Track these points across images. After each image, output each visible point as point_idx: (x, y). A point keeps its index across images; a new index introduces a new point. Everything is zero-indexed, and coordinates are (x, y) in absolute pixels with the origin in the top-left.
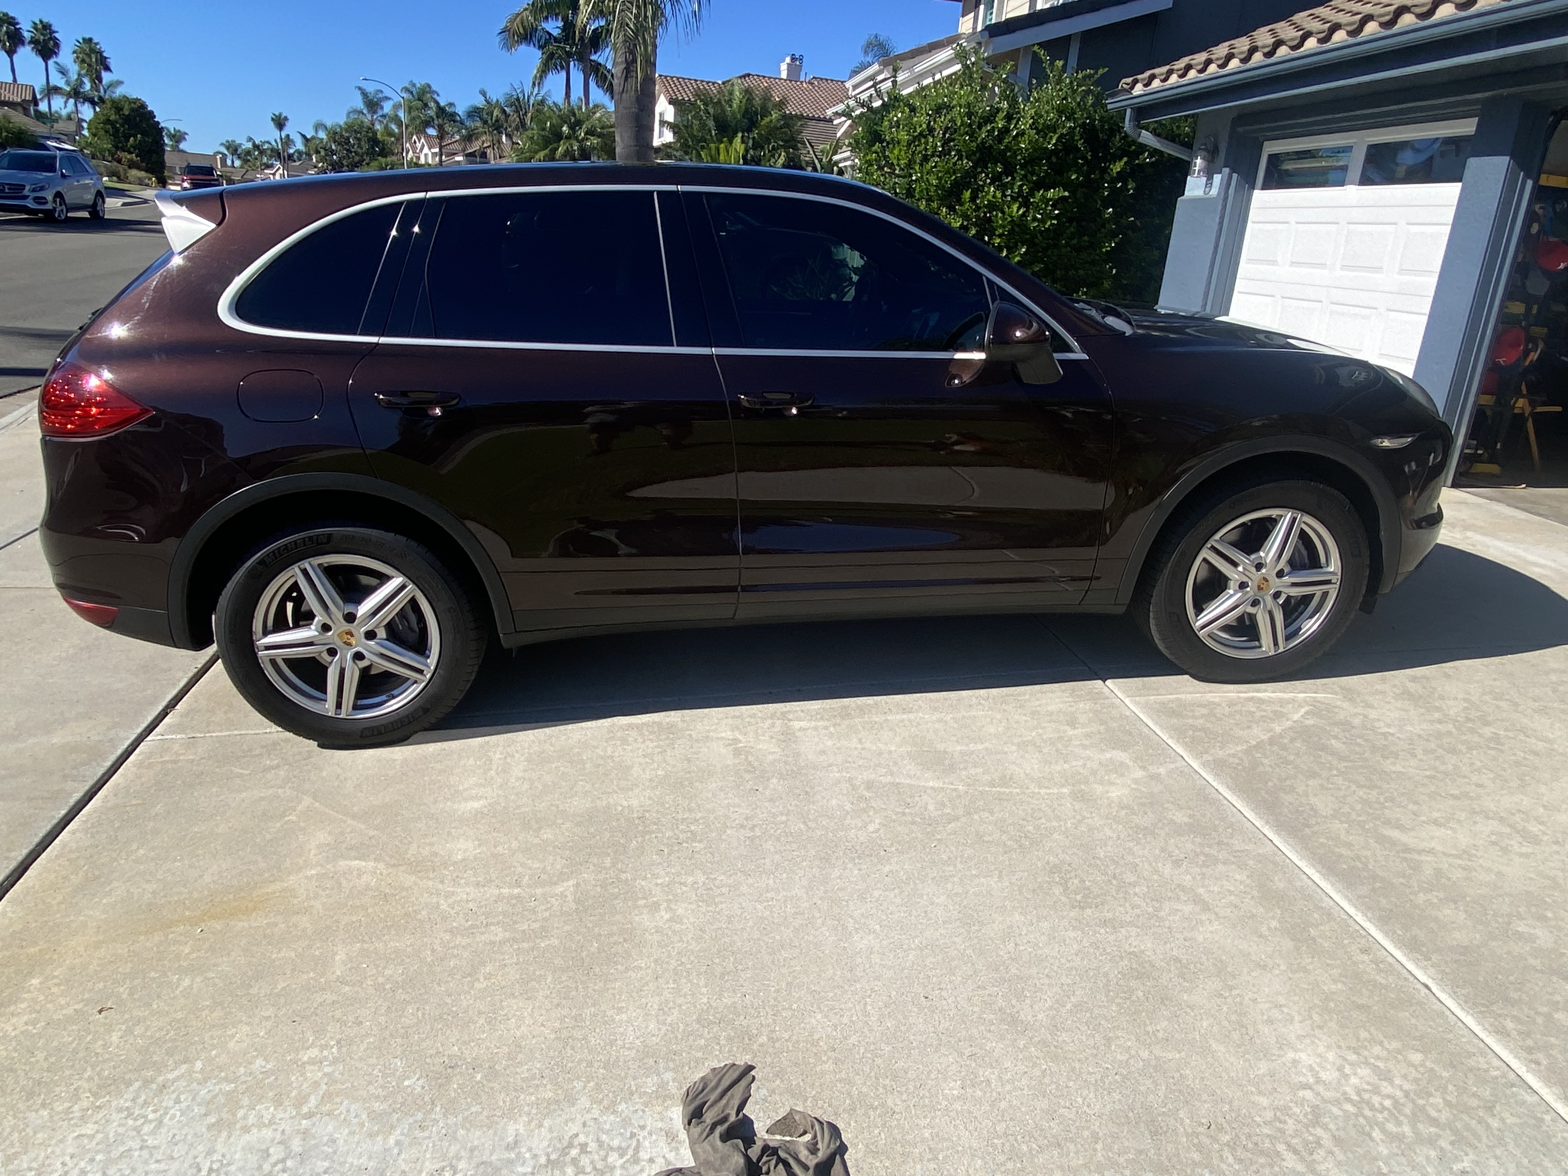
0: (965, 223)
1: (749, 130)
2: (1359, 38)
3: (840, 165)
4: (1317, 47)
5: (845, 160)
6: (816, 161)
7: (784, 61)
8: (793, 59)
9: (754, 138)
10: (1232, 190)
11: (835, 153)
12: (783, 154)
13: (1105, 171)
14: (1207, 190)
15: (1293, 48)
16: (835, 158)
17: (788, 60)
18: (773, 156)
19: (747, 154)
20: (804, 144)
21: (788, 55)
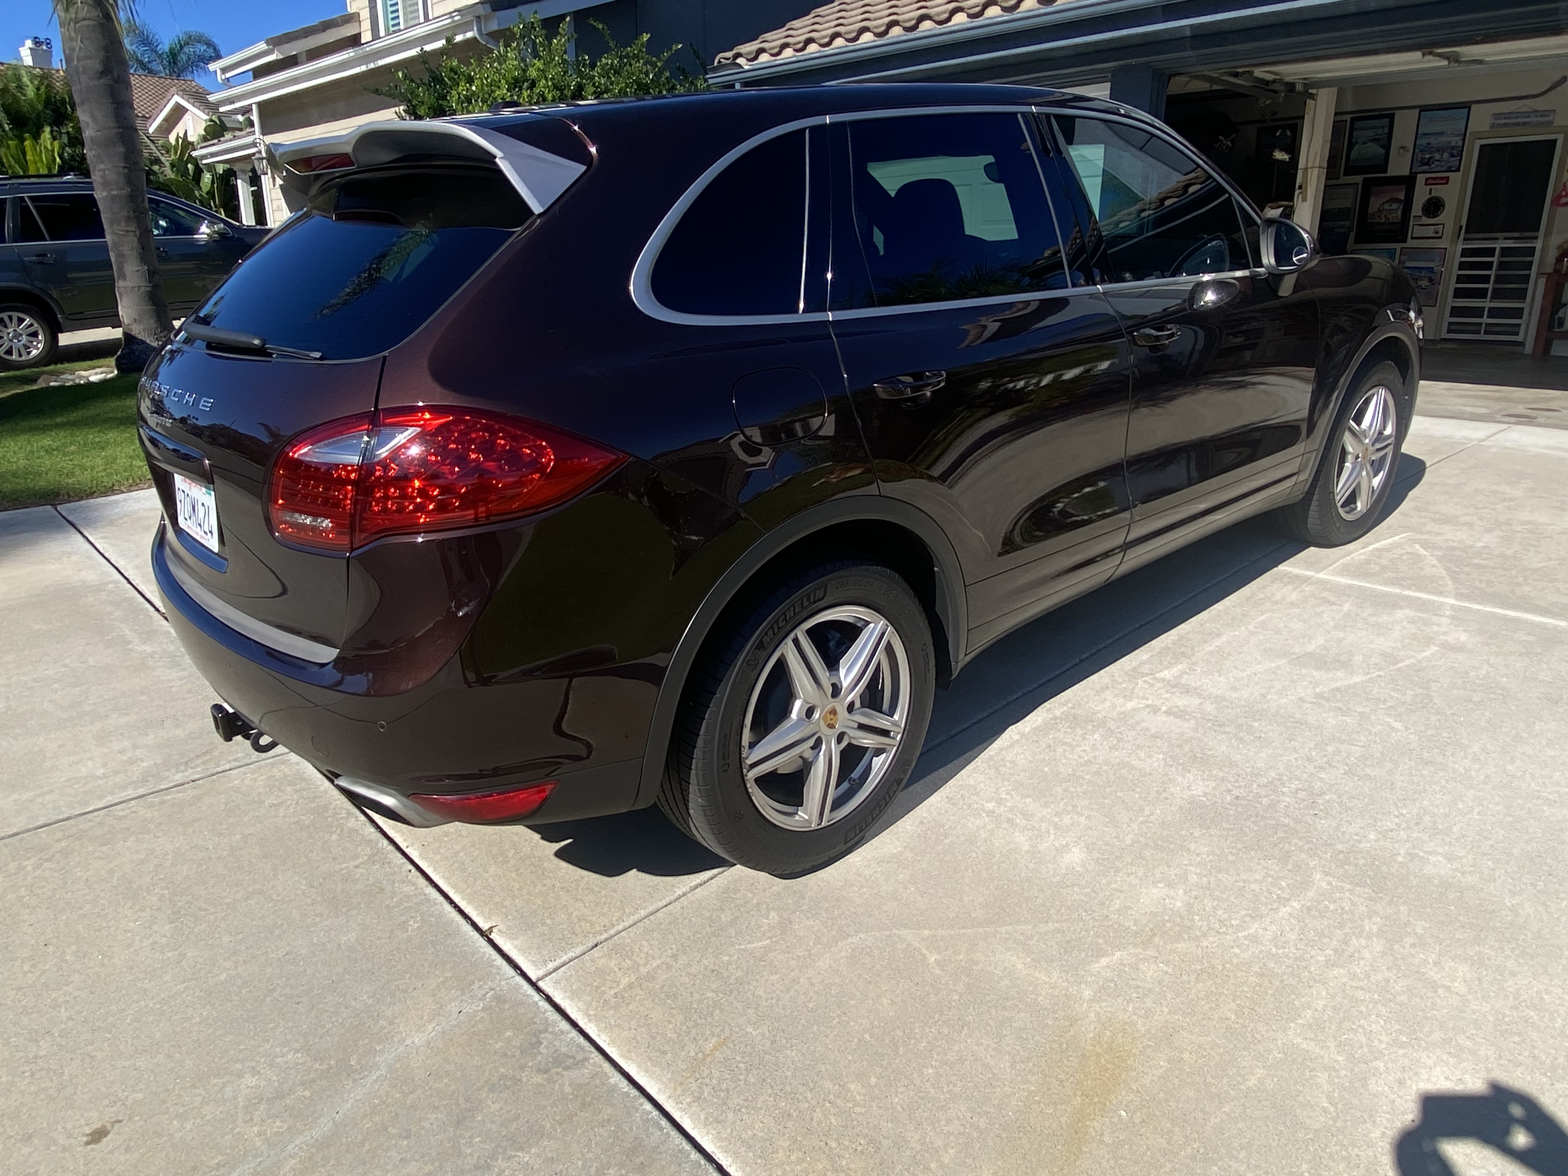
2: (1016, 15)
4: (968, 23)
7: (23, 45)
8: (37, 42)
9: (68, 133)
15: (908, 30)
17: (29, 43)
19: (63, 153)
21: (28, 38)
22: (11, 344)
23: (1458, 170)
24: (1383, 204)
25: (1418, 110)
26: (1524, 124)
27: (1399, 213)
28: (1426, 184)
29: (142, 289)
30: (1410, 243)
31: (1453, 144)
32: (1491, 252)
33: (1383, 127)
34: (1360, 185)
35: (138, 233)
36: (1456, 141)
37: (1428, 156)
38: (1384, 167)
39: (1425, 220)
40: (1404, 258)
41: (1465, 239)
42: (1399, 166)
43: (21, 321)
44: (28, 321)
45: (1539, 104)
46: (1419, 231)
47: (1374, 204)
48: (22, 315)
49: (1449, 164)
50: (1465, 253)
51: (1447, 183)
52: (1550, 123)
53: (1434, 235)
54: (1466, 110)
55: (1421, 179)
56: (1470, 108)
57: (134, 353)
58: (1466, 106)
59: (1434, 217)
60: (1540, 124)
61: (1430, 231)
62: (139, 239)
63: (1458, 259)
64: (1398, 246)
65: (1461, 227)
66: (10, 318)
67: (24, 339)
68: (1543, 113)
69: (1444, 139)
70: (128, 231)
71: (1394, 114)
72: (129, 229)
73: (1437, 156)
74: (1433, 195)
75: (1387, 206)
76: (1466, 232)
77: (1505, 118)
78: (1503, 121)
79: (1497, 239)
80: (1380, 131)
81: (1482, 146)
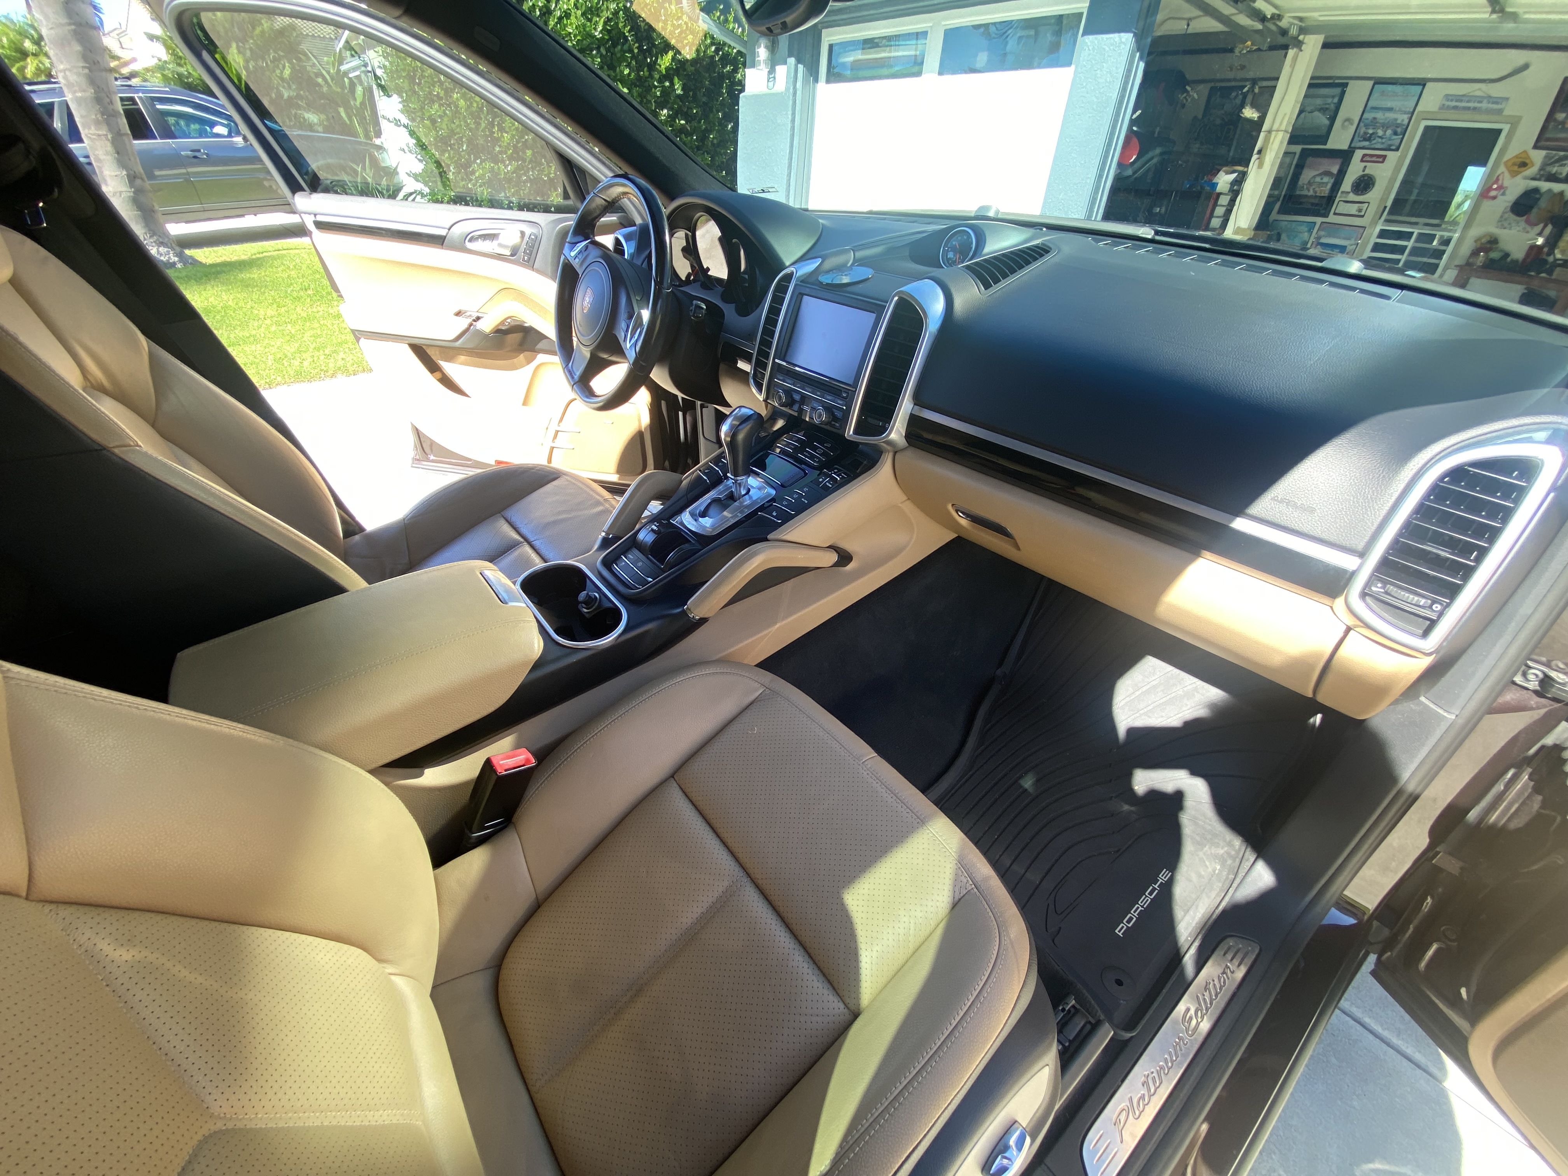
1: (244, 40)
3: (351, 75)
5: (354, 69)
6: (324, 73)
10: (799, 84)
11: (341, 63)
12: (287, 65)
13: (652, 67)
14: (771, 84)
16: (343, 68)
18: (278, 67)
20: (306, 55)
23: (1397, 149)
24: (1314, 177)
25: (1371, 83)
26: (1475, 109)
27: (1329, 186)
28: (1362, 161)
29: (124, 194)
30: (1332, 218)
31: (1399, 122)
32: (1408, 236)
33: (1333, 97)
34: (1297, 156)
35: (110, 137)
36: (1403, 118)
37: (1371, 131)
38: (1325, 139)
39: (1352, 197)
40: (1322, 233)
41: (1387, 221)
42: (1339, 140)
45: (1495, 90)
46: (1343, 208)
47: (1307, 175)
49: (1390, 142)
50: (1383, 234)
51: (1382, 162)
52: (1500, 112)
53: (1357, 213)
54: (1420, 88)
55: (1359, 154)
56: (1424, 85)
58: (1422, 83)
59: (1362, 194)
60: (1488, 112)
61: (1353, 209)
62: (112, 143)
63: (1374, 239)
64: (1319, 220)
65: (1385, 207)
68: (1495, 100)
69: (1390, 115)
70: (99, 135)
71: (1347, 84)
72: (100, 133)
73: (1380, 132)
74: (1365, 173)
75: (1318, 179)
76: (1390, 213)
77: (1457, 101)
78: (1454, 104)
79: (1416, 224)
80: (1329, 100)
81: (1427, 128)
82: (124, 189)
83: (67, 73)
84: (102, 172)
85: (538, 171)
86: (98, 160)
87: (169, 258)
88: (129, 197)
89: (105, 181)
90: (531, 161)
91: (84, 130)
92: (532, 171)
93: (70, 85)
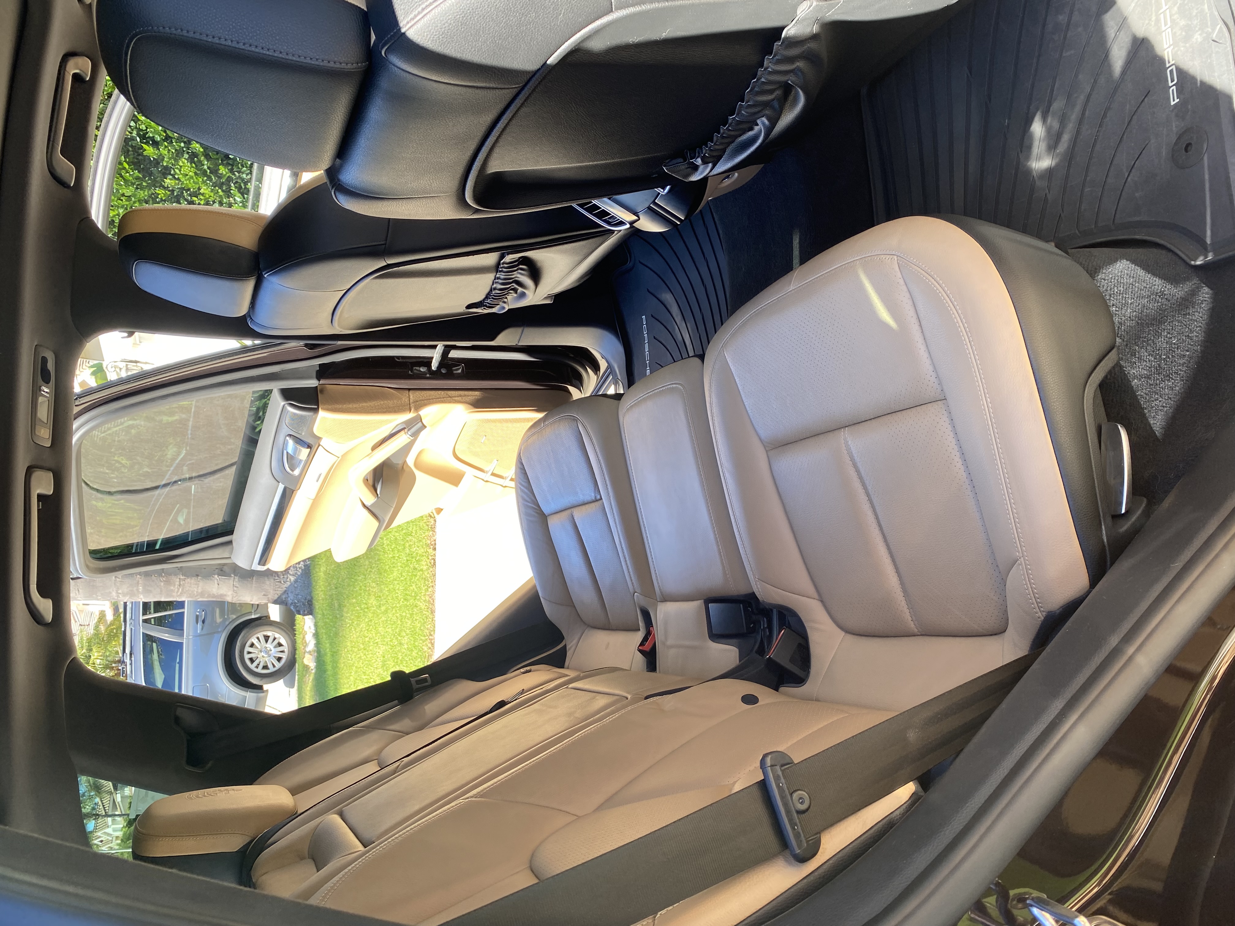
0: (186, 156)
22: (272, 657)
29: (236, 584)
43: (252, 645)
44: (255, 641)
48: (249, 643)
57: (295, 603)
62: (188, 577)
66: (249, 653)
67: (270, 645)
70: (180, 585)
72: (177, 583)
82: (231, 582)
83: (120, 591)
84: (214, 596)
85: (243, 166)
86: (202, 594)
87: (300, 568)
88: (239, 581)
89: (222, 595)
90: (231, 171)
91: (173, 597)
92: (243, 173)
93: (132, 594)
